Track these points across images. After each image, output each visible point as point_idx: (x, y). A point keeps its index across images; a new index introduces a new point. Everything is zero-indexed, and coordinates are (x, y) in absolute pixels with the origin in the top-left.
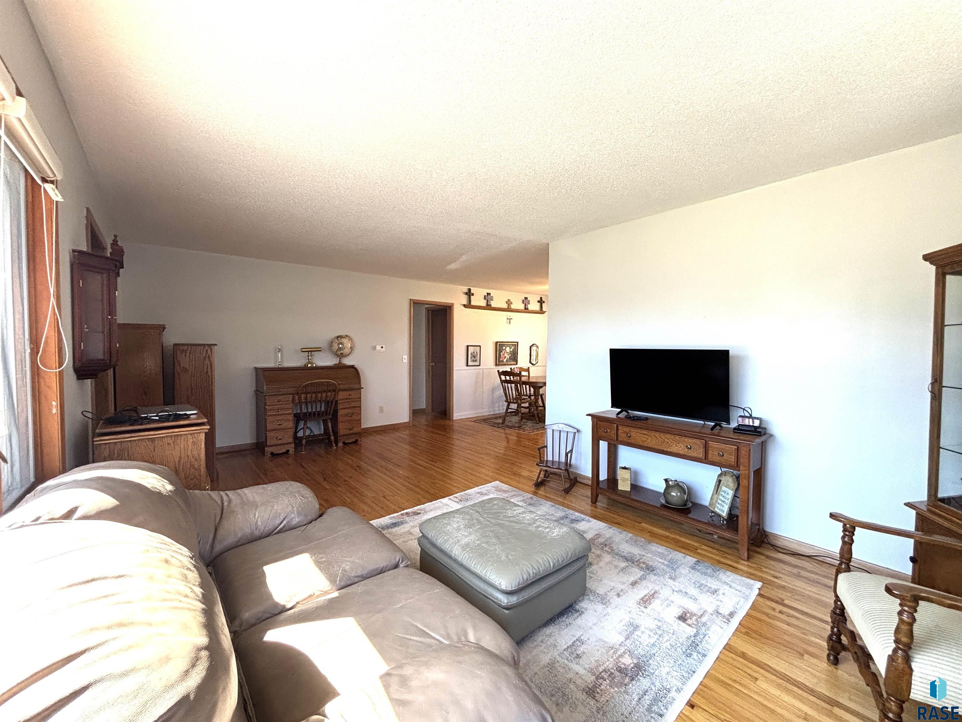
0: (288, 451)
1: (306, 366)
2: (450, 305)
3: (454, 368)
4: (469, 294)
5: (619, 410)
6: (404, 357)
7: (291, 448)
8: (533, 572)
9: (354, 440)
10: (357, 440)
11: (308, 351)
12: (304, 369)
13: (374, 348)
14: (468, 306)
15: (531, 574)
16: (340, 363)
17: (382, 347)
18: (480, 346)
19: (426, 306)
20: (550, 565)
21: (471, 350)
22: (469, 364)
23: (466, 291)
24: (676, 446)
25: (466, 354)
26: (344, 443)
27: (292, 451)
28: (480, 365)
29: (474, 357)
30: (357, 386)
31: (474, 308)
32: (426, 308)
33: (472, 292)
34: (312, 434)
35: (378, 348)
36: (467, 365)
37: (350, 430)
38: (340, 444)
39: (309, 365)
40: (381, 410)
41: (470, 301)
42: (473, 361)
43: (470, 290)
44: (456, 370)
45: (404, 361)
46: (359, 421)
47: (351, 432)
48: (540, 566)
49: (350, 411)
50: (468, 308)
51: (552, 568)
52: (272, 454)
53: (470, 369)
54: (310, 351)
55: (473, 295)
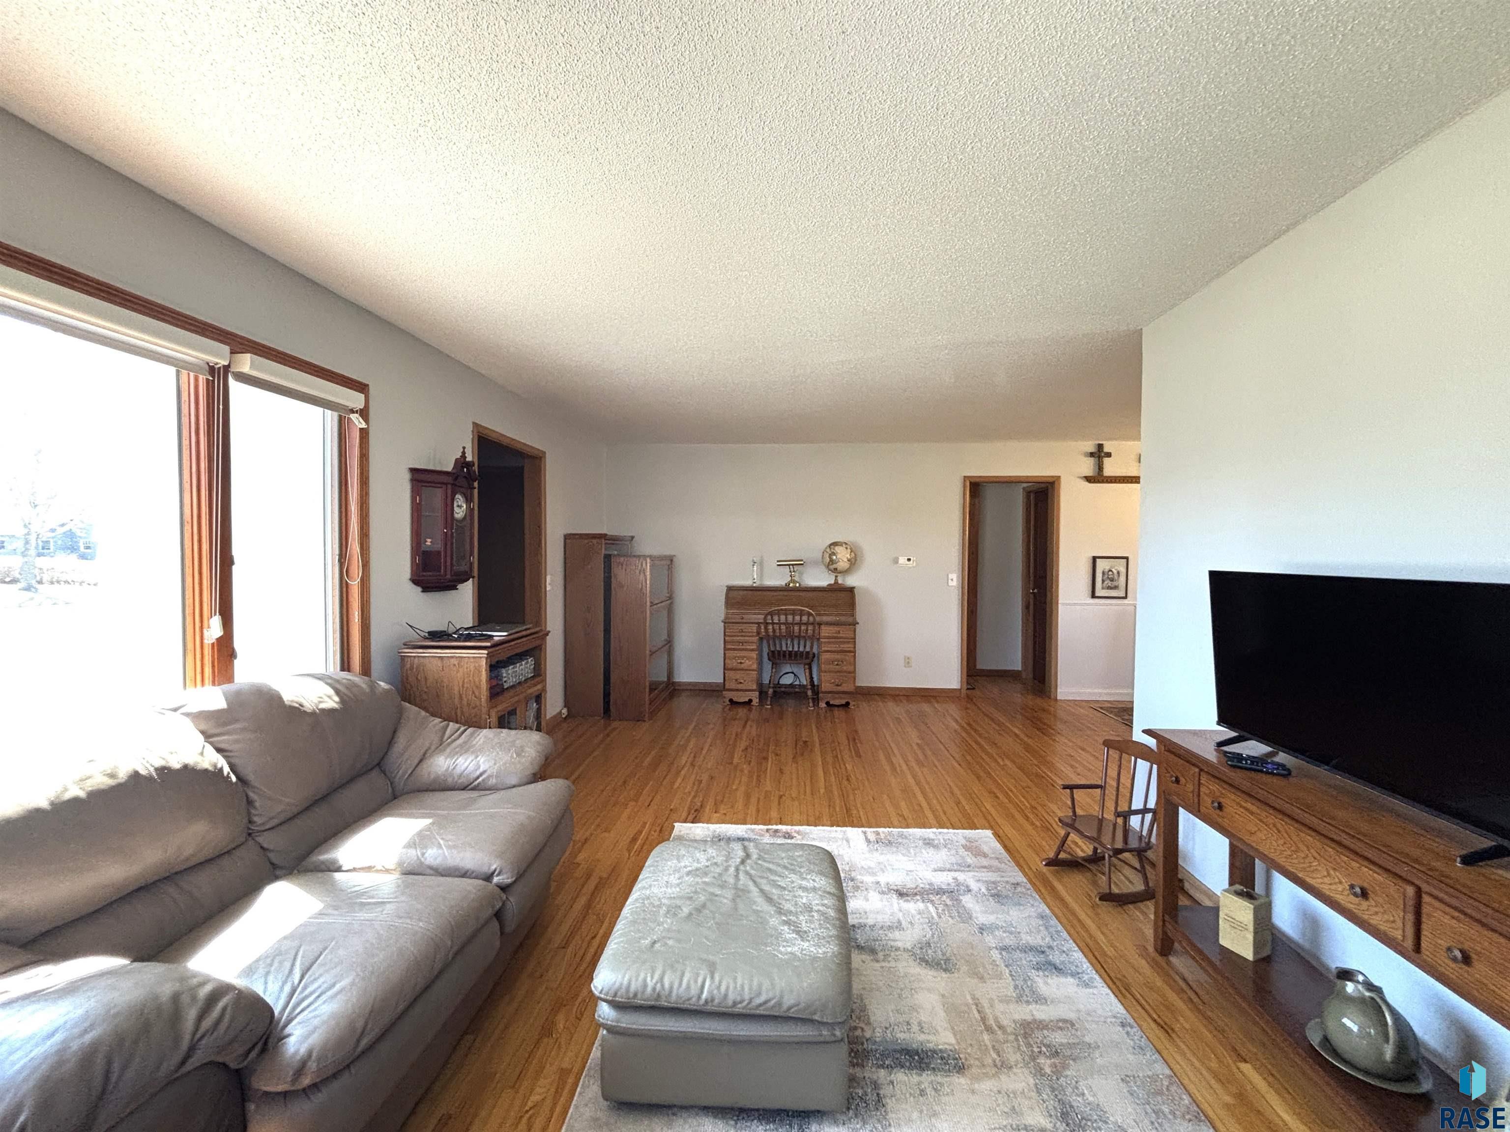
0: (751, 701)
1: (787, 585)
2: (1051, 480)
3: (1061, 600)
4: (1099, 454)
5: (1233, 734)
6: (950, 576)
7: (755, 697)
8: (654, 989)
9: (843, 702)
10: (848, 704)
11: (789, 565)
12: (786, 589)
13: (896, 561)
14: (1098, 478)
15: (649, 989)
16: (836, 582)
17: (909, 560)
18: (1127, 558)
19: (1025, 485)
20: (702, 992)
21: (1101, 565)
22: (1097, 595)
23: (1092, 449)
24: (1329, 875)
25: (1090, 571)
26: (828, 703)
27: (756, 701)
28: (1126, 597)
29: (1112, 580)
30: (850, 620)
31: (1111, 482)
32: (1024, 489)
33: (1106, 450)
34: (797, 683)
35: (902, 560)
36: (1093, 596)
37: (837, 685)
38: (823, 705)
39: (791, 585)
40: (908, 662)
41: (1100, 468)
42: (1109, 588)
43: (1100, 447)
44: (1063, 604)
45: (950, 583)
46: (852, 674)
47: (840, 689)
48: (676, 986)
49: (838, 656)
50: (1094, 482)
51: (702, 1002)
52: (731, 700)
53: (1096, 605)
54: (795, 565)
55: (1109, 455)
